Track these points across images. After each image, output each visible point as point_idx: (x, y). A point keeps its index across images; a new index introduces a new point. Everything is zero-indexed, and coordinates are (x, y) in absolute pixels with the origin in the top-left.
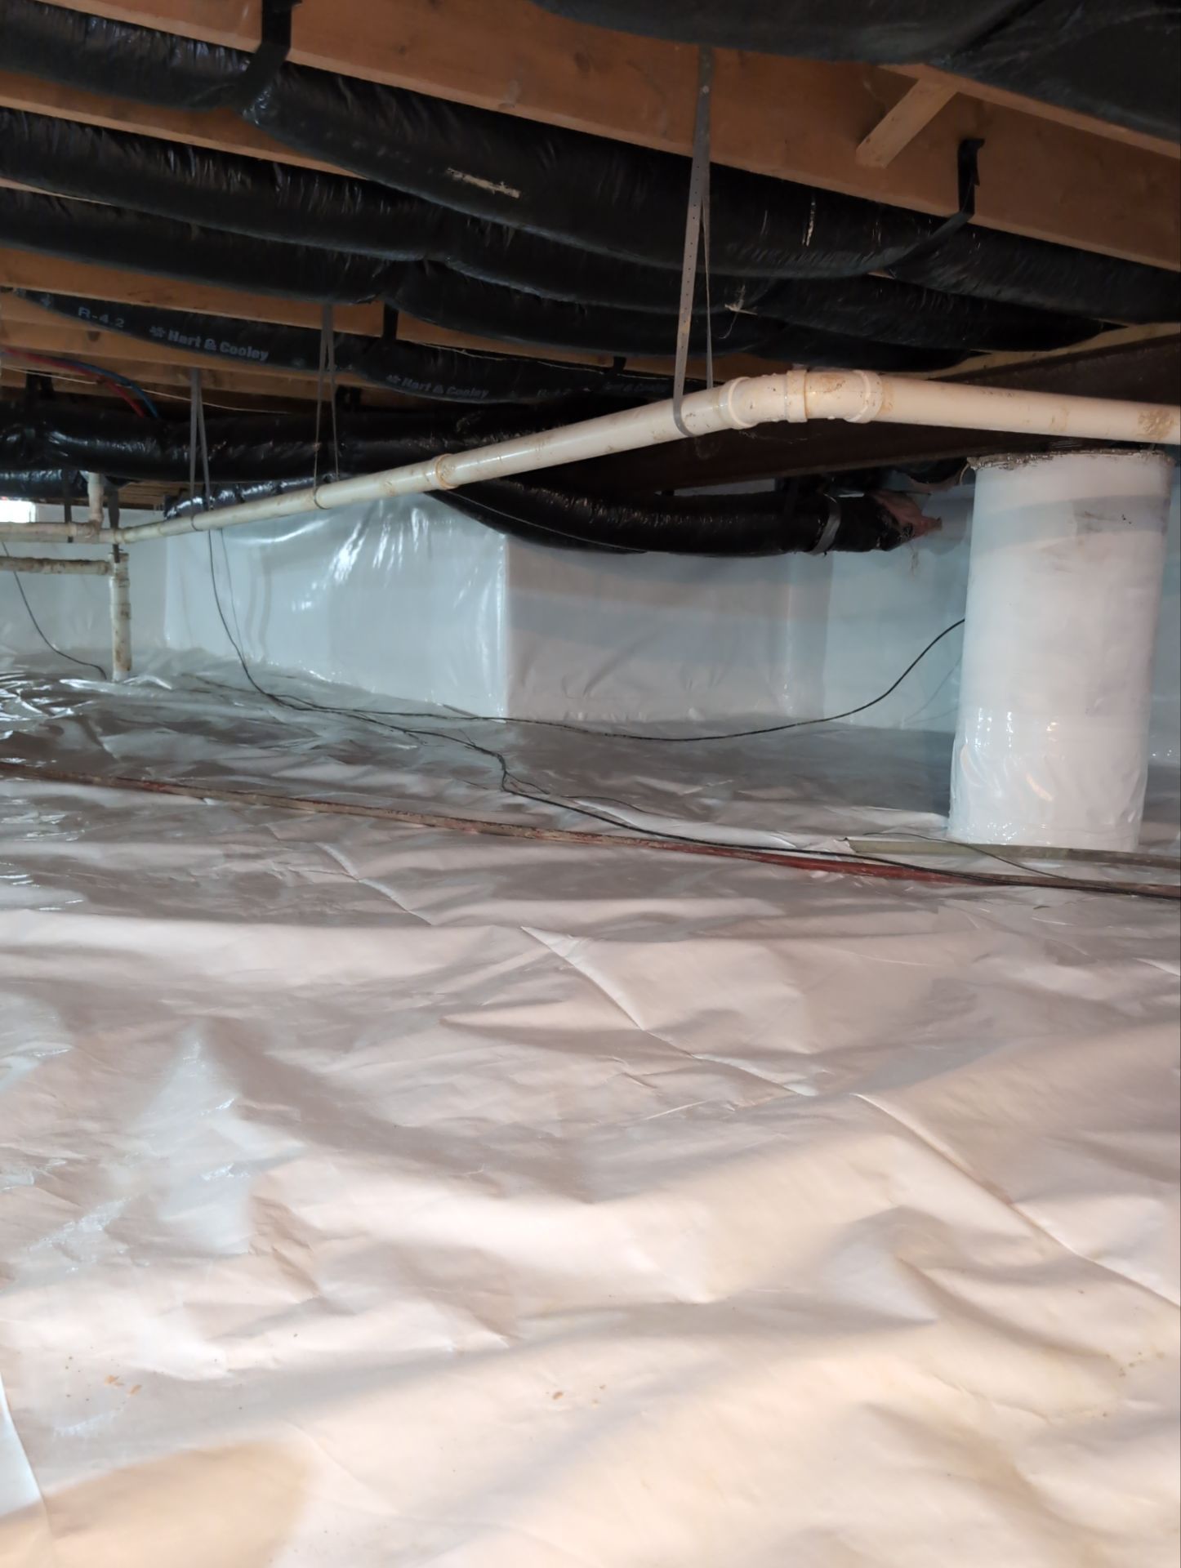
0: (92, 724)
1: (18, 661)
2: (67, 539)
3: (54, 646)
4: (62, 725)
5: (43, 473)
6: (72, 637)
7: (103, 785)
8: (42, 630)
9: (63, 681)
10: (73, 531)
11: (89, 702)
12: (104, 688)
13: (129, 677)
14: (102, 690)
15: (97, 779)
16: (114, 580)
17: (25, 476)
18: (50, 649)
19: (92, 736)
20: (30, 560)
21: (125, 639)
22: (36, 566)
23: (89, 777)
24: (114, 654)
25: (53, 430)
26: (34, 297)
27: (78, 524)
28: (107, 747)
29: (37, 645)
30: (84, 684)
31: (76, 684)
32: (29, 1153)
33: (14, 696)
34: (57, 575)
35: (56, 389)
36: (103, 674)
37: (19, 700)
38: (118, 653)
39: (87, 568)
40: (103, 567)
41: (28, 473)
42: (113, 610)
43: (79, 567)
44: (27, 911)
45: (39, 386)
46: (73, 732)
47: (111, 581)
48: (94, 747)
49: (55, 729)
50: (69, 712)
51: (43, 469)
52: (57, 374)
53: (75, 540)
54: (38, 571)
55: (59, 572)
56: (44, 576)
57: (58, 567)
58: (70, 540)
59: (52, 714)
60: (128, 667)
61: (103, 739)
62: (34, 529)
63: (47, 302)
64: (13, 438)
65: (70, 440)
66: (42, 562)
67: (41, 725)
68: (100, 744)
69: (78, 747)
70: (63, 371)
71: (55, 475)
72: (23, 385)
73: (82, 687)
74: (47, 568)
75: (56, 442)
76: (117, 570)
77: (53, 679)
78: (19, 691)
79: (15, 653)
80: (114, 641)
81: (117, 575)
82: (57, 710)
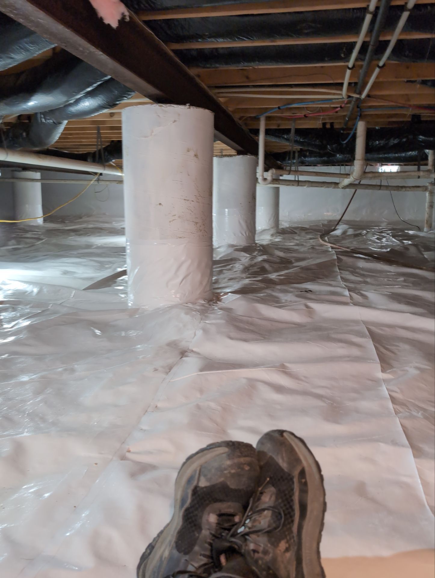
0: (420, 247)
1: (389, 224)
2: (418, 177)
3: (401, 219)
4: (408, 247)
5: (411, 152)
6: (409, 216)
7: (426, 270)
8: (398, 213)
9: (406, 231)
10: (421, 174)
11: (417, 239)
12: (421, 234)
13: (430, 231)
14: (421, 235)
15: (424, 268)
16: (429, 193)
17: (403, 155)
18: (400, 220)
19: (420, 252)
20: (398, 187)
21: (430, 216)
22: (400, 188)
23: (422, 267)
24: (426, 221)
25: (420, 135)
26: (424, 82)
27: (423, 171)
28: (425, 256)
29: (395, 218)
30: (414, 233)
31: (411, 232)
32: (419, 405)
33: (389, 236)
34: (408, 192)
35: (422, 119)
36: (419, 229)
37: (391, 238)
38: (427, 221)
39: (418, 189)
40: (425, 189)
41: (405, 154)
42: (427, 205)
43: (416, 189)
44: (408, 314)
45: (416, 118)
46: (413, 250)
47: (427, 194)
48: (421, 256)
49: (406, 248)
50: (410, 242)
51: (411, 151)
52: (423, 113)
53: (421, 177)
54: (400, 191)
55: (408, 191)
56: (402, 193)
57: (408, 189)
58: (419, 177)
59: (404, 243)
60: (430, 227)
61: (424, 253)
62: (400, 174)
63: (429, 84)
64: (404, 140)
65: (426, 138)
66: (402, 187)
67: (401, 247)
68: (423, 255)
69: (414, 255)
70: (426, 111)
71: (415, 153)
72: (410, 120)
73: (413, 233)
74: (404, 189)
75: (421, 140)
76: (430, 189)
77: (402, 230)
78: (391, 234)
79: (387, 221)
80: (426, 216)
81: (430, 191)
82: (405, 241)
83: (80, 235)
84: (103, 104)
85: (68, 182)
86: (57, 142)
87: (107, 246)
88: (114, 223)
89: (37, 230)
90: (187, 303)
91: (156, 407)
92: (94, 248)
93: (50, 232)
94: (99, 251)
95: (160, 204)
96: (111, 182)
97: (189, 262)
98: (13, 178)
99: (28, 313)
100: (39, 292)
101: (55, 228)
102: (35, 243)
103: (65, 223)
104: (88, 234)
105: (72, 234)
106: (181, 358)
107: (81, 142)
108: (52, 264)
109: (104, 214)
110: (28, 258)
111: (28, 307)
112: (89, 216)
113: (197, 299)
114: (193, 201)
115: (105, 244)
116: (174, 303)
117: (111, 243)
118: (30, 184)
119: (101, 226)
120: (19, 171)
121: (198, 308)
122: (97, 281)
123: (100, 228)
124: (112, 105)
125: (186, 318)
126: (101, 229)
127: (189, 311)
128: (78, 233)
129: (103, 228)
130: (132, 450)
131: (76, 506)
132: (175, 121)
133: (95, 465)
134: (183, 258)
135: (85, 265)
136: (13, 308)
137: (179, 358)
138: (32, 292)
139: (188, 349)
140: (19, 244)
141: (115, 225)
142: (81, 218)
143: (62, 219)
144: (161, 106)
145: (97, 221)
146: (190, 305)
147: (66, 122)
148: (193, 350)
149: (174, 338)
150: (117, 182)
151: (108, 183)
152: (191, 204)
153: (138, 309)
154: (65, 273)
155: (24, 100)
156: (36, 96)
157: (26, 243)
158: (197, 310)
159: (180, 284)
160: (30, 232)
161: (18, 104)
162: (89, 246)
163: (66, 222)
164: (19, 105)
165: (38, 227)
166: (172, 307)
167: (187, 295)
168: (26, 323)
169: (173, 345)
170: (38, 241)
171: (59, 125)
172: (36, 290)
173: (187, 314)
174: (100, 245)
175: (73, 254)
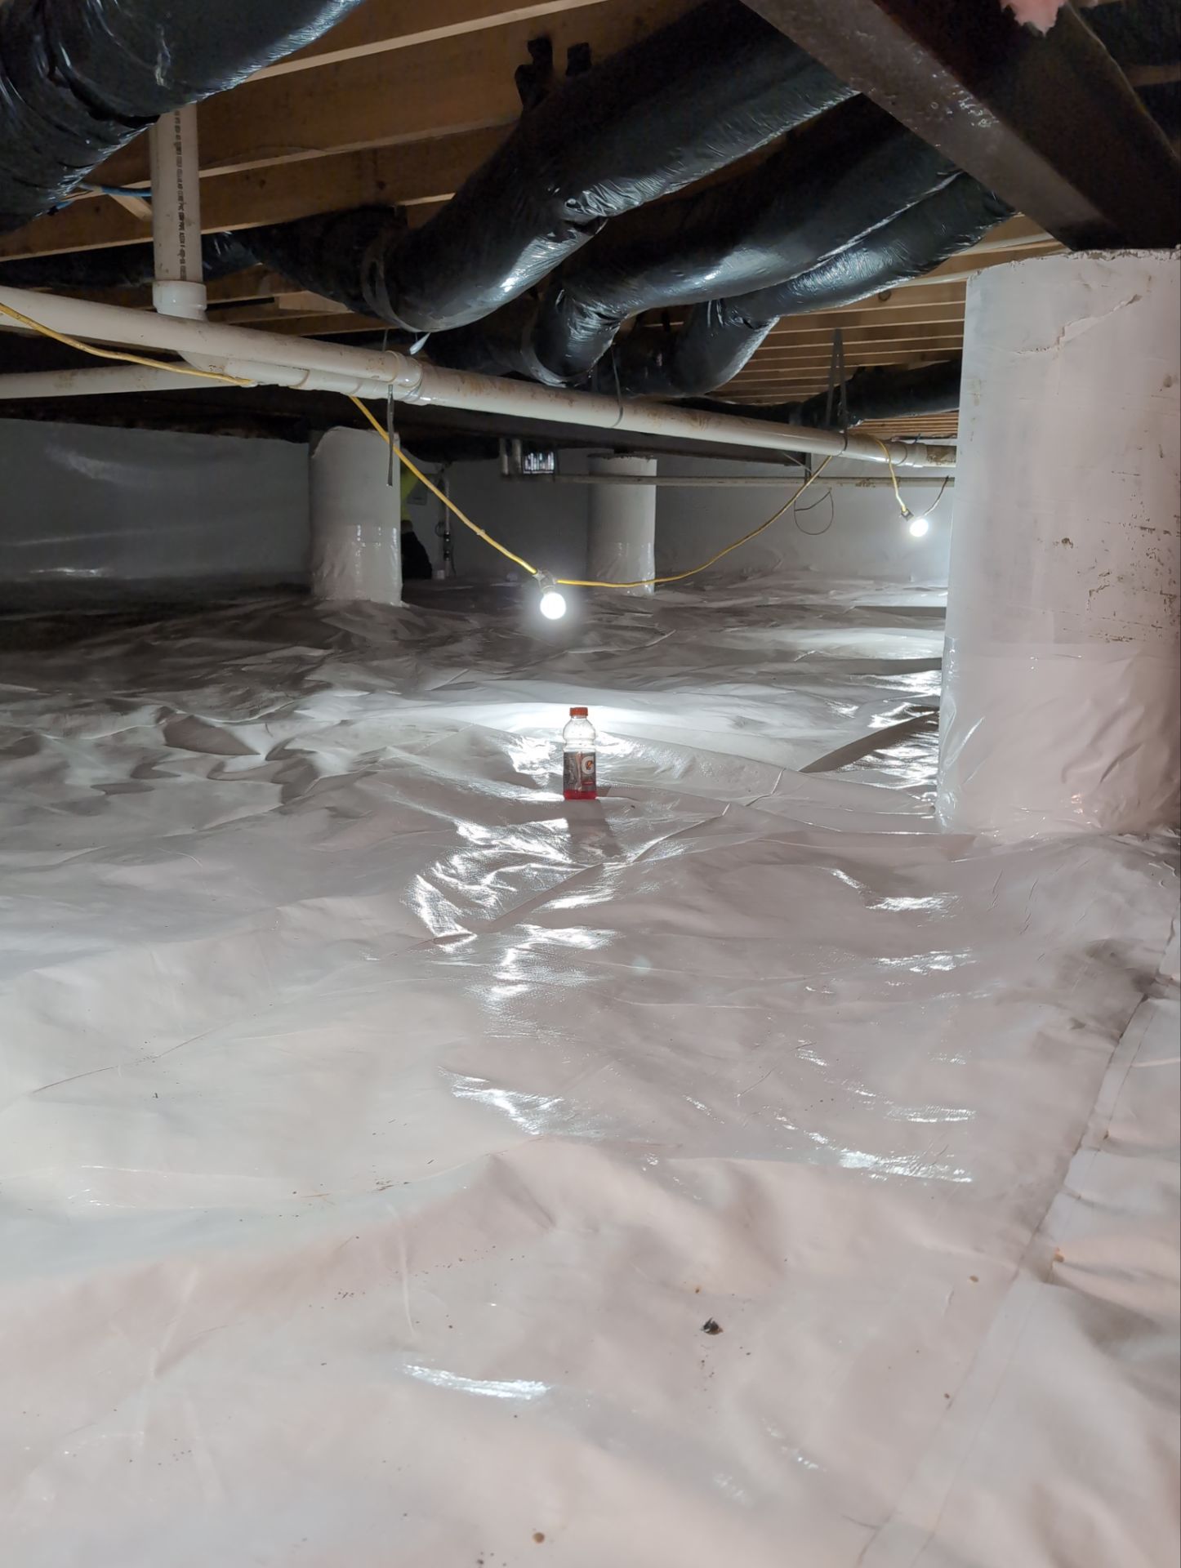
83: (751, 624)
84: (898, 263)
85: (728, 483)
86: (738, 376)
87: (834, 655)
88: (832, 592)
89: (640, 609)
90: (1121, 835)
91: (1106, 1136)
92: (799, 661)
93: (671, 615)
94: (814, 669)
95: (1066, 541)
96: (842, 481)
97: (1137, 713)
98: (592, 474)
99: (673, 825)
100: (688, 771)
101: (682, 604)
102: (647, 641)
103: (704, 590)
104: (772, 621)
105: (732, 620)
106: (1145, 999)
107: (777, 374)
108: (701, 698)
109: (806, 569)
110: (638, 681)
111: (669, 807)
112: (764, 573)
113: (1153, 824)
114: (1166, 532)
115: (827, 649)
116: (1080, 830)
117: (841, 648)
118: (632, 488)
119: (802, 600)
120: (609, 457)
121: (1162, 850)
122: (832, 751)
123: (798, 605)
124: (927, 265)
125: (1135, 879)
126: (803, 608)
127: (1136, 859)
128: (744, 618)
129: (808, 607)
130: (1067, 1258)
131: (950, 1395)
132: (1135, 298)
133: (971, 1282)
134: (1121, 700)
135: (785, 706)
136: (633, 807)
137: (1139, 1000)
138: (671, 768)
139: (1158, 974)
140: (606, 644)
141: (835, 598)
142: (744, 578)
143: (697, 585)
144: (1096, 257)
145: (787, 588)
146: (1135, 842)
147: (776, 320)
148: (1172, 979)
149: (1105, 935)
150: (858, 481)
151: (832, 484)
152: (1159, 540)
153: (972, 838)
154: (741, 723)
155: (700, 268)
156: (736, 254)
157: (625, 642)
158: (1158, 858)
159: (1105, 775)
160: (627, 614)
161: (683, 278)
162: (785, 655)
163: (708, 588)
164: (686, 281)
165: (642, 599)
166: (1075, 843)
167: (1121, 809)
168: (675, 851)
169: (1106, 955)
170: (653, 638)
171: (758, 331)
172: (680, 765)
173: (1131, 866)
174: (813, 652)
175: (749, 674)
